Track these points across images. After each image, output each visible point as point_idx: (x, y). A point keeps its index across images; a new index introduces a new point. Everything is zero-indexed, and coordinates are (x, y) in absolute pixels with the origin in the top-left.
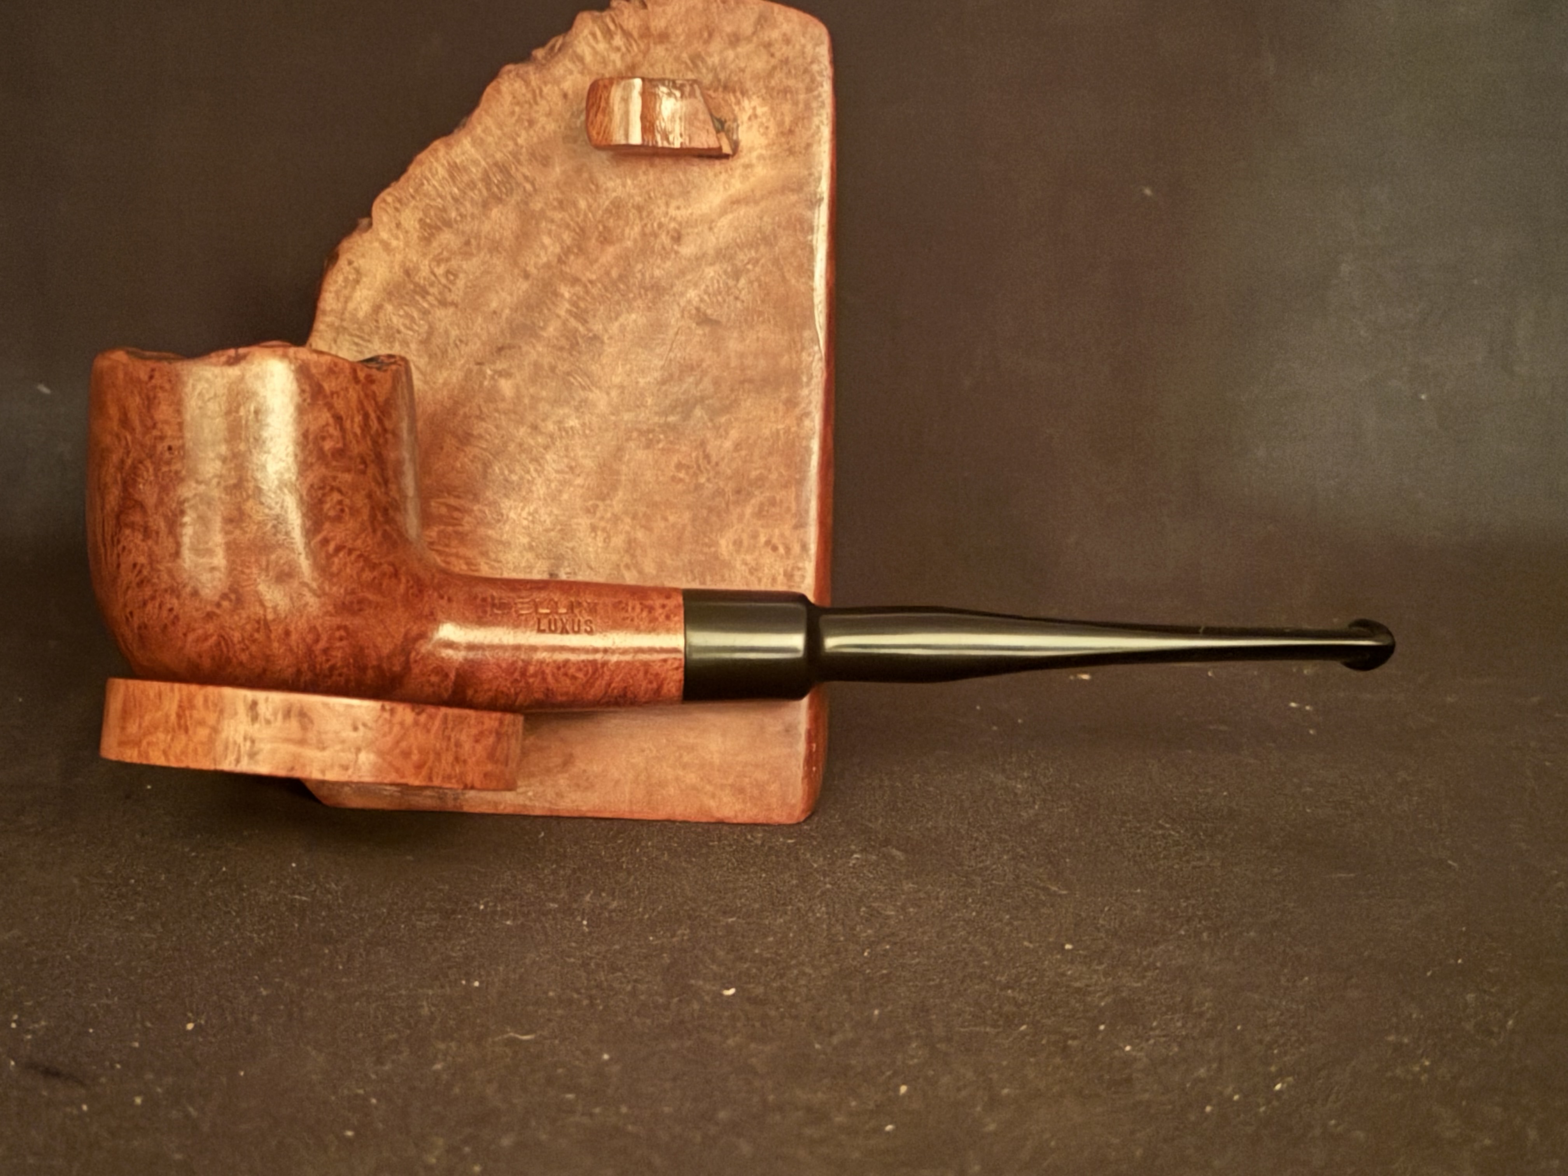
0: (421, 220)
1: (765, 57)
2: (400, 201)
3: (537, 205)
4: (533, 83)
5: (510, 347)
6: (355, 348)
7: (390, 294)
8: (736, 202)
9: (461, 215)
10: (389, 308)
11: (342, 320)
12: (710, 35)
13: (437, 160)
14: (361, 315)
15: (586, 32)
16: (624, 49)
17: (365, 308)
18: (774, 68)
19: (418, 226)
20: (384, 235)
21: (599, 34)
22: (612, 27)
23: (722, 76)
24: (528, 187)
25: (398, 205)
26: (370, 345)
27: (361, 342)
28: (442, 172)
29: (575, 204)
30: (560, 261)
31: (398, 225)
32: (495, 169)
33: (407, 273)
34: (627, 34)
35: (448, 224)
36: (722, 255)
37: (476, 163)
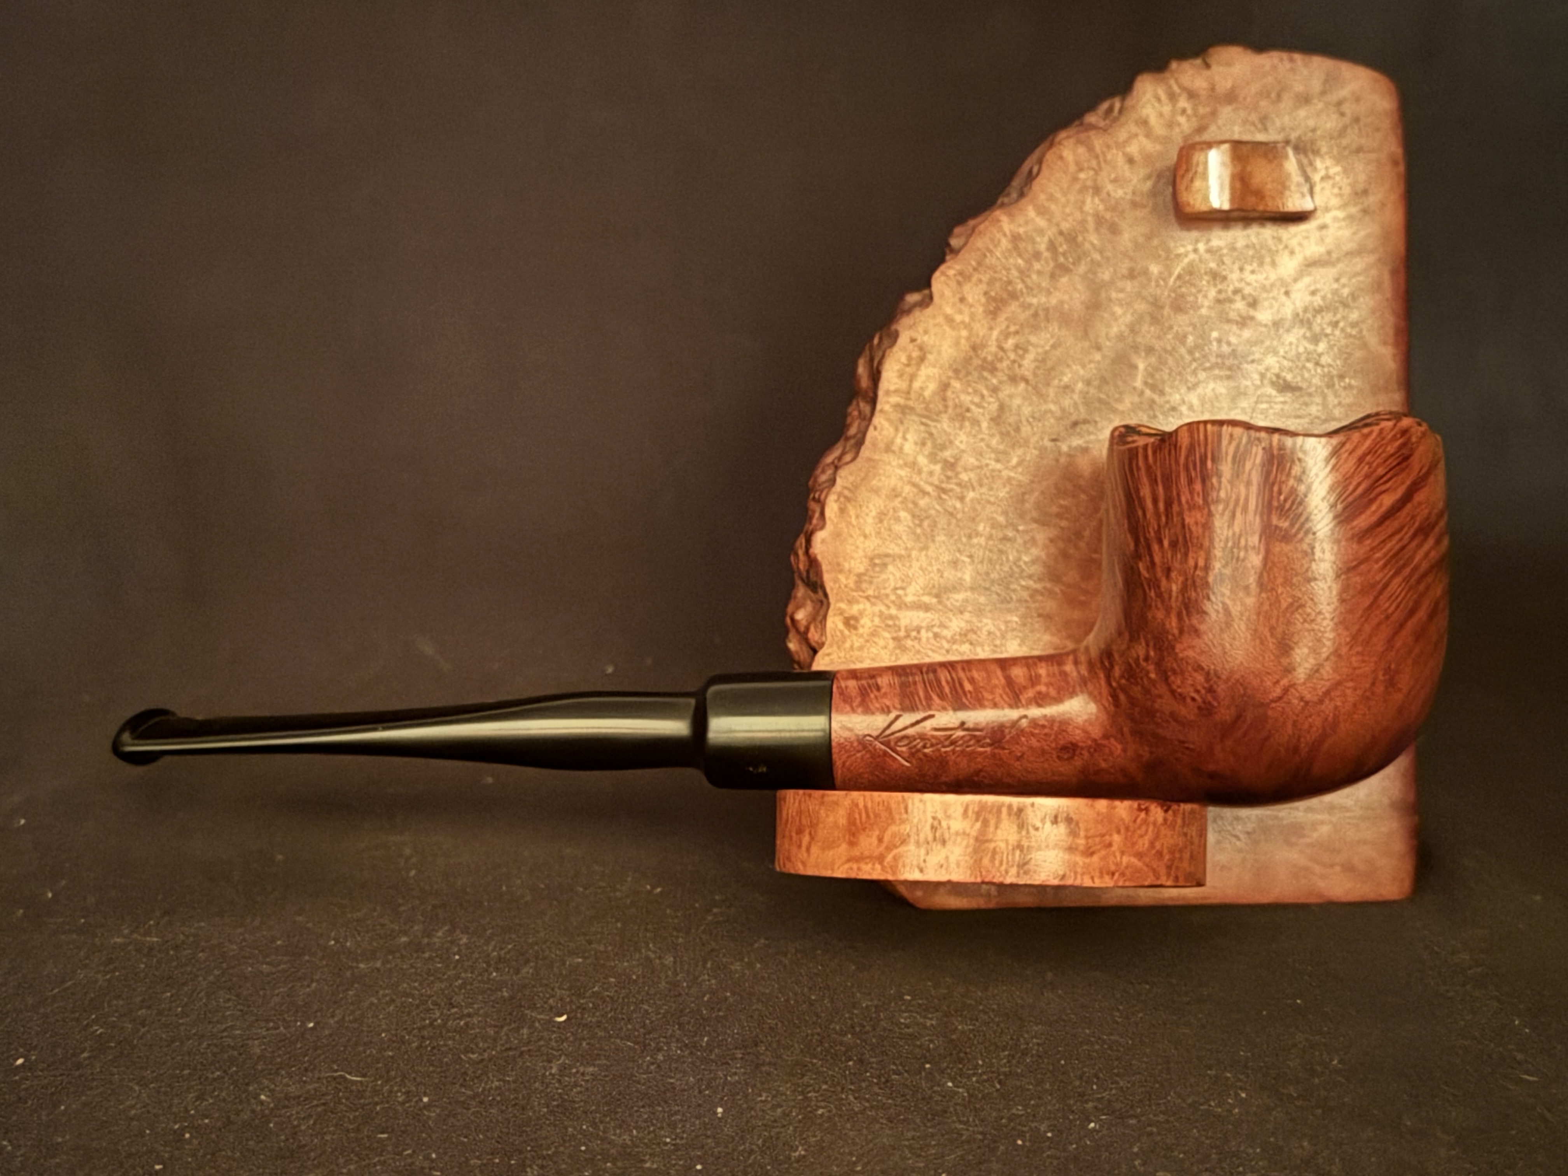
0: (986, 293)
1: (1334, 116)
2: (961, 273)
3: (1105, 275)
4: (1098, 149)
5: (1086, 422)
6: (922, 428)
7: (956, 371)
8: (1312, 264)
9: (1027, 287)
10: (956, 384)
11: (908, 399)
12: (1279, 95)
13: (1001, 229)
14: (927, 394)
15: (1149, 96)
16: (1189, 111)
17: (932, 387)
18: (1345, 128)
19: (983, 300)
20: (949, 310)
21: (1163, 97)
22: (1176, 88)
23: (1293, 136)
24: (1097, 256)
25: (960, 278)
26: (939, 426)
27: (929, 422)
28: (1005, 243)
29: (1145, 272)
30: (1132, 330)
31: (962, 300)
32: (1061, 239)
33: (974, 348)
34: (1192, 95)
35: (1014, 296)
36: (1302, 320)
37: (1041, 232)
